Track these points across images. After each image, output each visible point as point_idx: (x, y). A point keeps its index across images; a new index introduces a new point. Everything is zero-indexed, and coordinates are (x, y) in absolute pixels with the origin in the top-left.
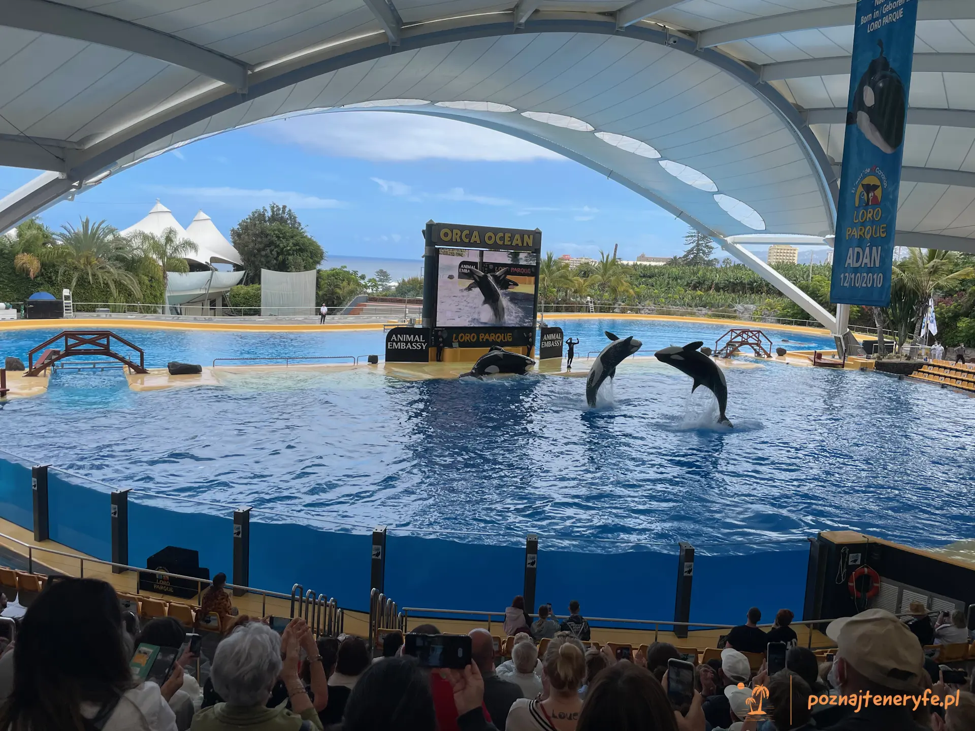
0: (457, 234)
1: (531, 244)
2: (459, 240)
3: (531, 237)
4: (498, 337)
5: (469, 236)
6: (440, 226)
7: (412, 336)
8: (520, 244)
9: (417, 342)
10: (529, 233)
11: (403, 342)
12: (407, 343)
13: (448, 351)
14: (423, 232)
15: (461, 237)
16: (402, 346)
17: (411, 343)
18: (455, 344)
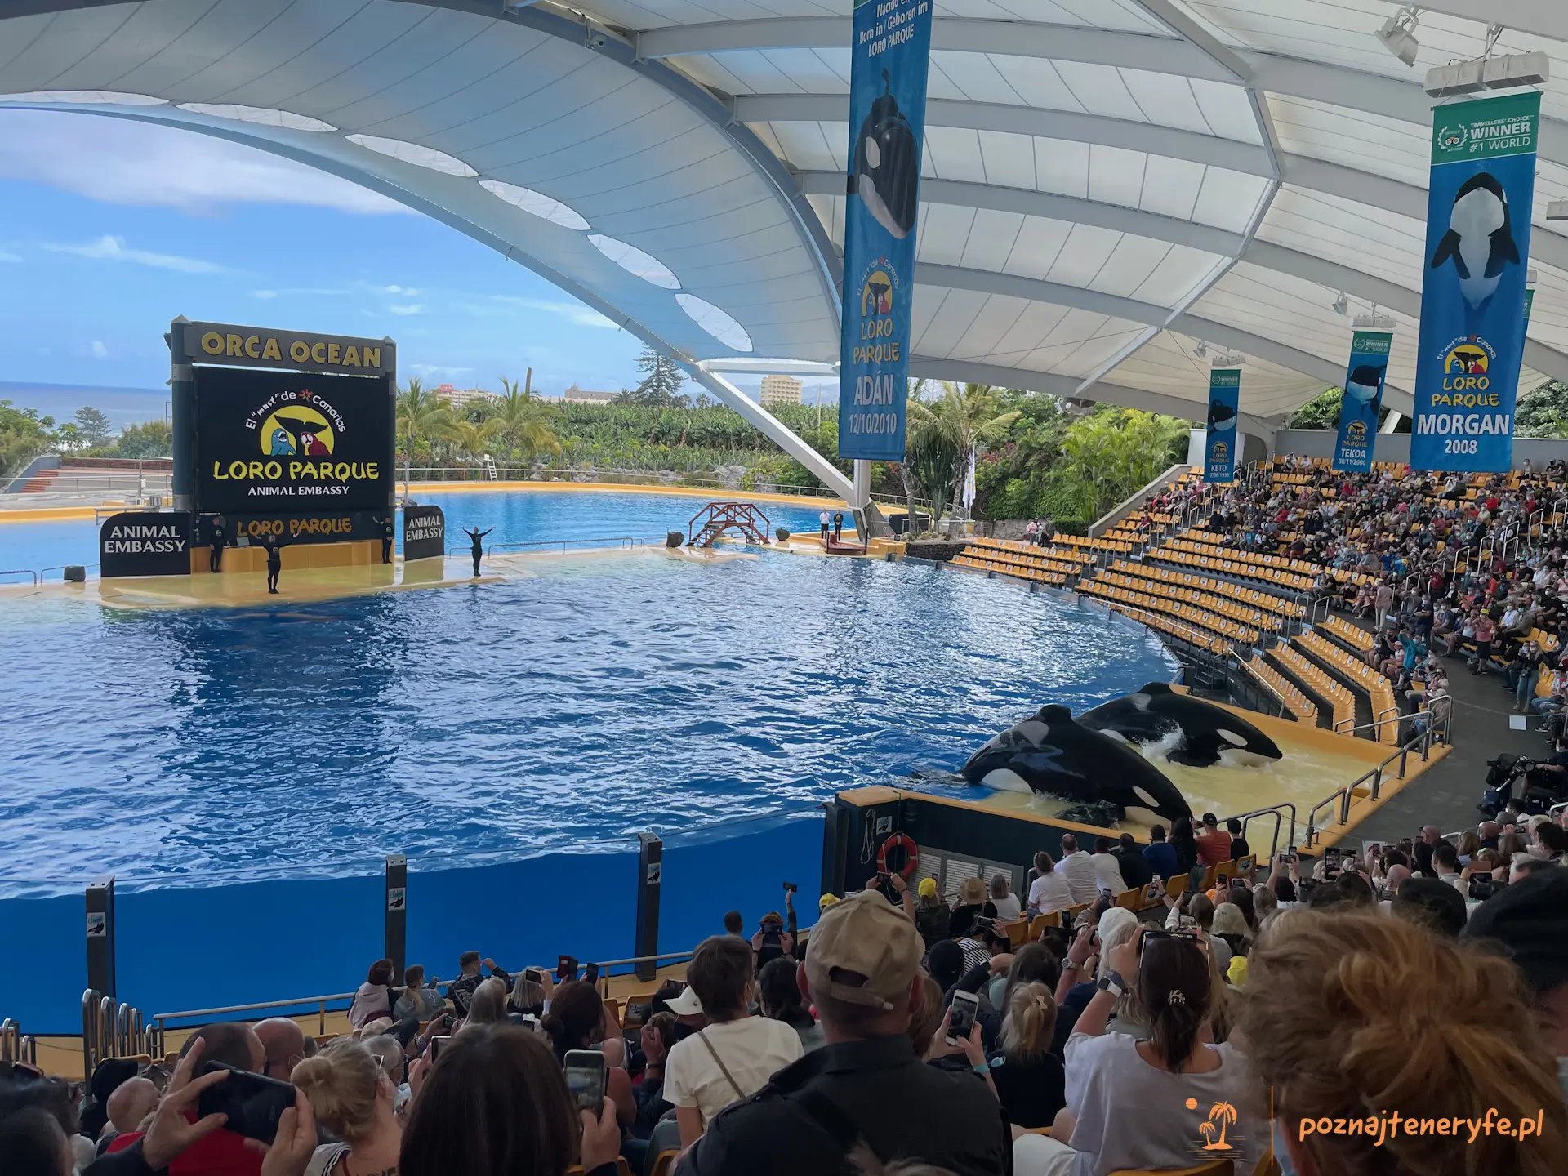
0: (234, 343)
1: (377, 364)
2: (239, 353)
3: (377, 351)
4: (326, 526)
5: (260, 345)
6: (201, 328)
7: (154, 528)
8: (358, 364)
9: (164, 538)
10: (373, 344)
11: (136, 539)
12: (143, 541)
13: (229, 554)
14: (167, 337)
15: (242, 348)
16: (134, 547)
17: (153, 541)
18: (243, 541)
